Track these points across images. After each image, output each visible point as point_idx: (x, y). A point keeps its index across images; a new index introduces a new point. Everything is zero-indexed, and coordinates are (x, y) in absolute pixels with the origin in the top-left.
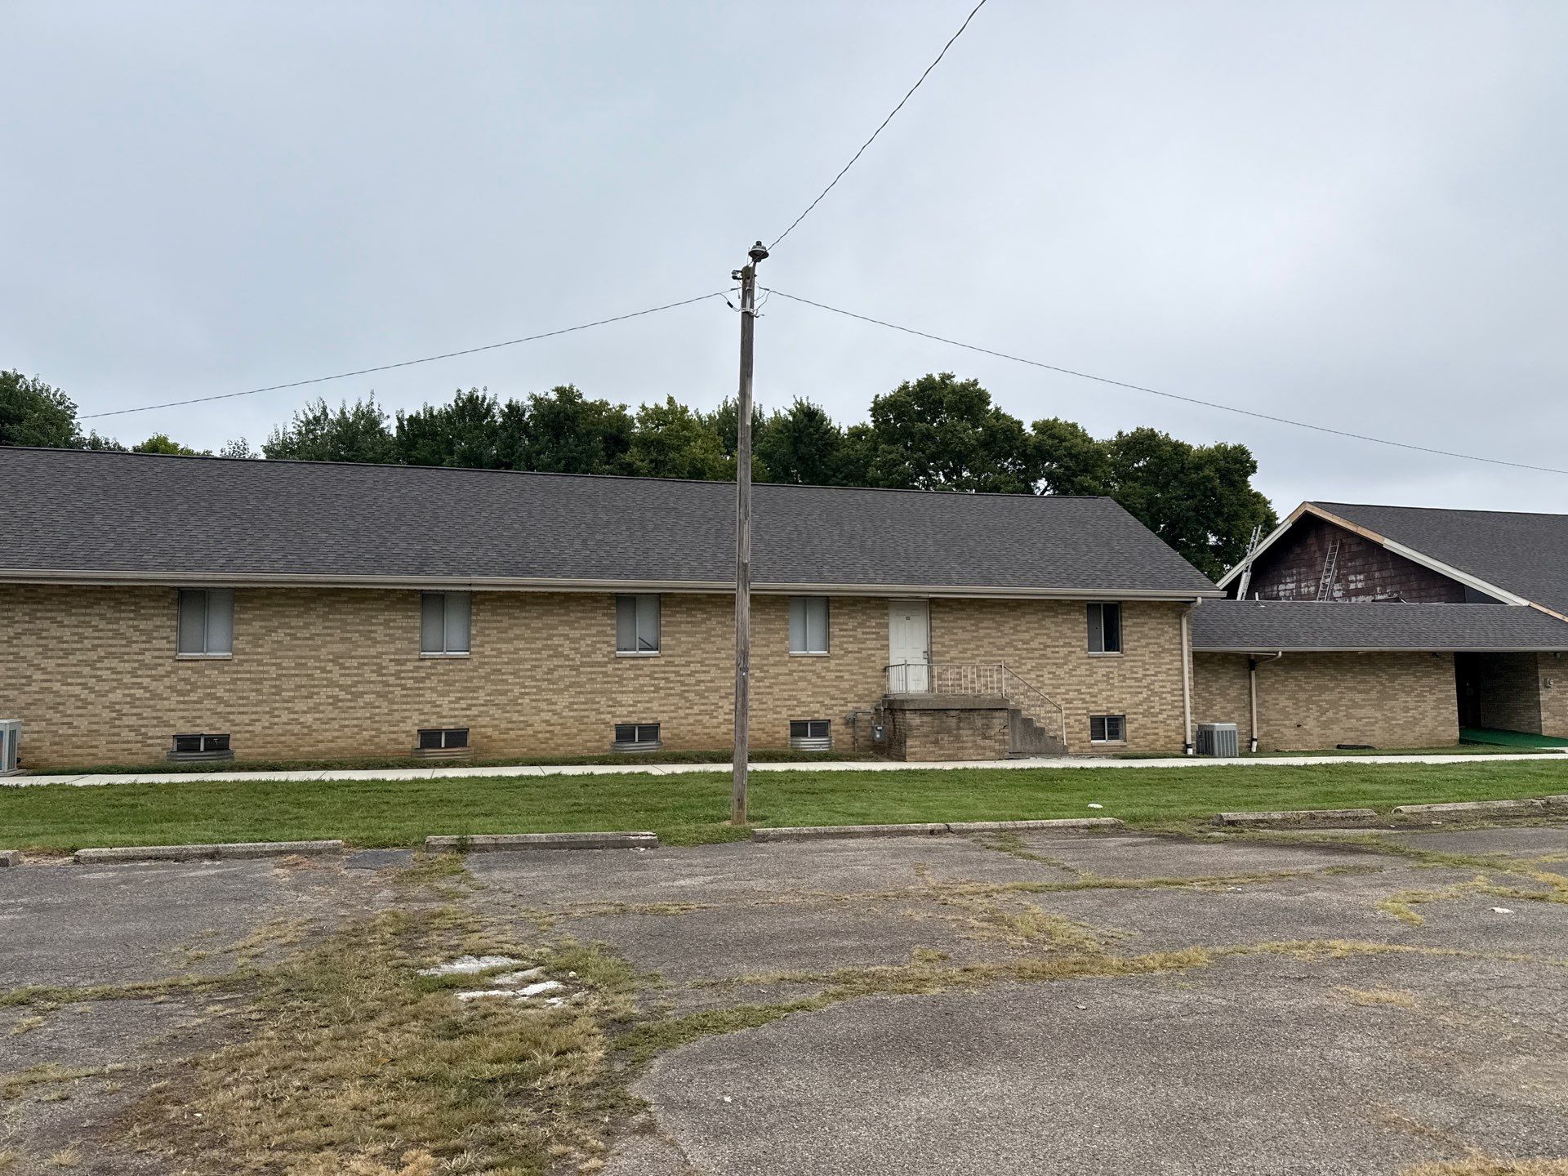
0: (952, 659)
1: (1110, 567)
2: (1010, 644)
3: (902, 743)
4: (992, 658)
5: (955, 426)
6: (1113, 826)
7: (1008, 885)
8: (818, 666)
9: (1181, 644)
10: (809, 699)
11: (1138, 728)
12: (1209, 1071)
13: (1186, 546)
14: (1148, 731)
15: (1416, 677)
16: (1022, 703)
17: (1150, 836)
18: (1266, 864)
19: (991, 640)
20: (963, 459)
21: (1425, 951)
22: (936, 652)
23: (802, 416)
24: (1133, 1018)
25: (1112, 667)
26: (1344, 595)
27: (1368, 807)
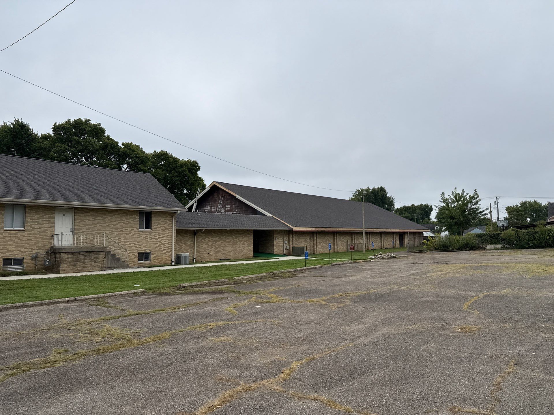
0: (83, 232)
1: (148, 199)
2: (108, 226)
3: (58, 266)
4: (100, 231)
5: (90, 140)
6: (142, 292)
7: (98, 318)
8: (19, 235)
9: (172, 226)
10: (13, 249)
11: (156, 256)
12: (165, 375)
13: (177, 193)
14: (159, 257)
15: (243, 237)
16: (112, 249)
17: (155, 295)
18: (193, 300)
19: (100, 224)
20: (93, 153)
21: (236, 322)
22: (76, 229)
23: (18, 126)
24: (140, 361)
25: (147, 235)
26: (224, 211)
27: (226, 278)
